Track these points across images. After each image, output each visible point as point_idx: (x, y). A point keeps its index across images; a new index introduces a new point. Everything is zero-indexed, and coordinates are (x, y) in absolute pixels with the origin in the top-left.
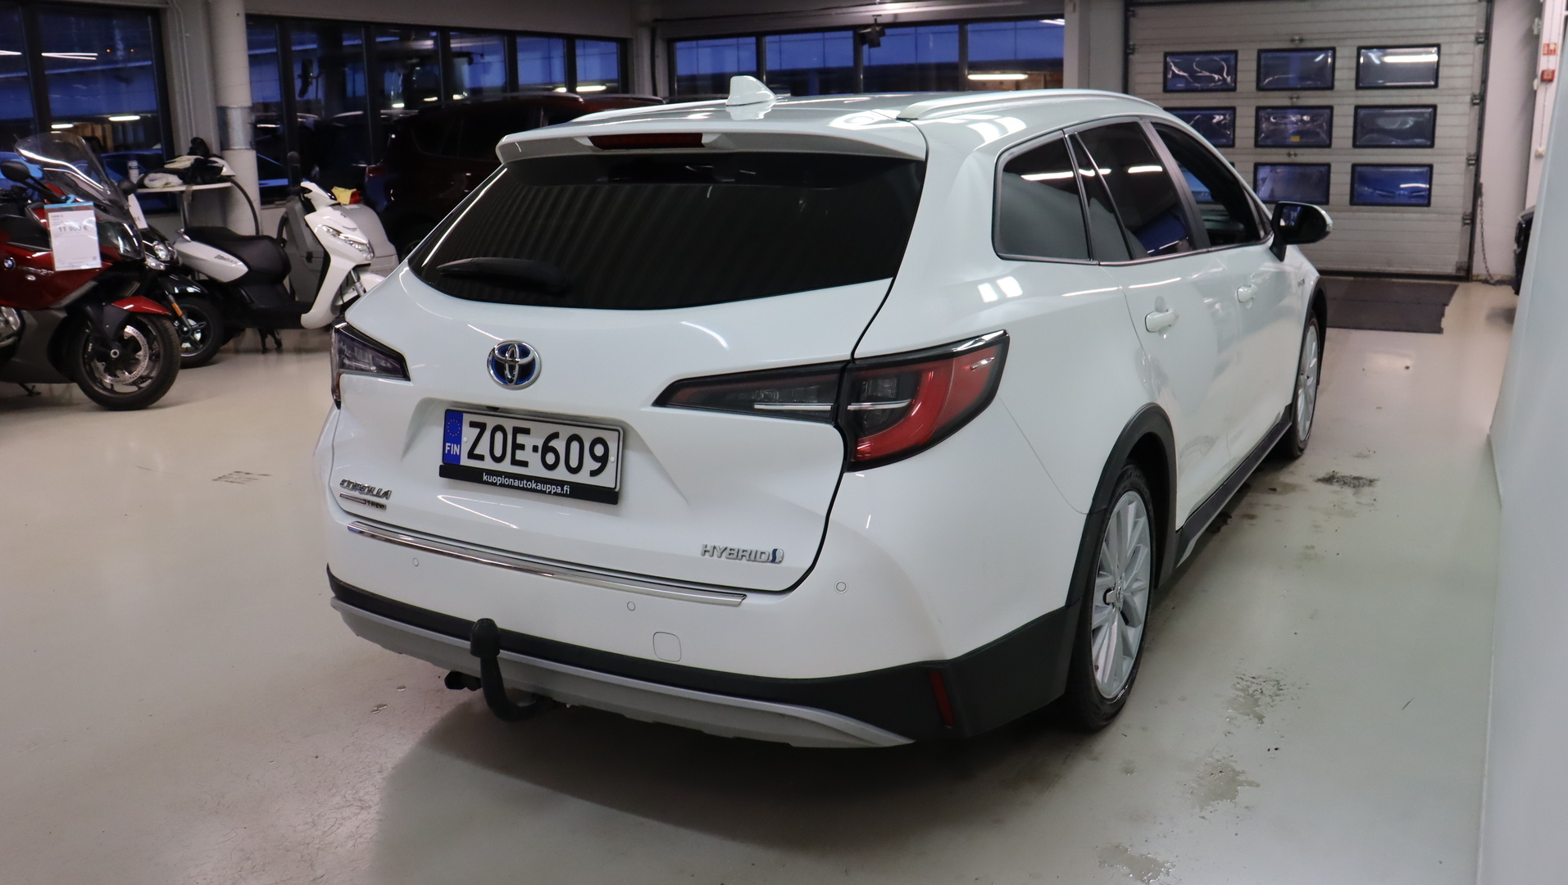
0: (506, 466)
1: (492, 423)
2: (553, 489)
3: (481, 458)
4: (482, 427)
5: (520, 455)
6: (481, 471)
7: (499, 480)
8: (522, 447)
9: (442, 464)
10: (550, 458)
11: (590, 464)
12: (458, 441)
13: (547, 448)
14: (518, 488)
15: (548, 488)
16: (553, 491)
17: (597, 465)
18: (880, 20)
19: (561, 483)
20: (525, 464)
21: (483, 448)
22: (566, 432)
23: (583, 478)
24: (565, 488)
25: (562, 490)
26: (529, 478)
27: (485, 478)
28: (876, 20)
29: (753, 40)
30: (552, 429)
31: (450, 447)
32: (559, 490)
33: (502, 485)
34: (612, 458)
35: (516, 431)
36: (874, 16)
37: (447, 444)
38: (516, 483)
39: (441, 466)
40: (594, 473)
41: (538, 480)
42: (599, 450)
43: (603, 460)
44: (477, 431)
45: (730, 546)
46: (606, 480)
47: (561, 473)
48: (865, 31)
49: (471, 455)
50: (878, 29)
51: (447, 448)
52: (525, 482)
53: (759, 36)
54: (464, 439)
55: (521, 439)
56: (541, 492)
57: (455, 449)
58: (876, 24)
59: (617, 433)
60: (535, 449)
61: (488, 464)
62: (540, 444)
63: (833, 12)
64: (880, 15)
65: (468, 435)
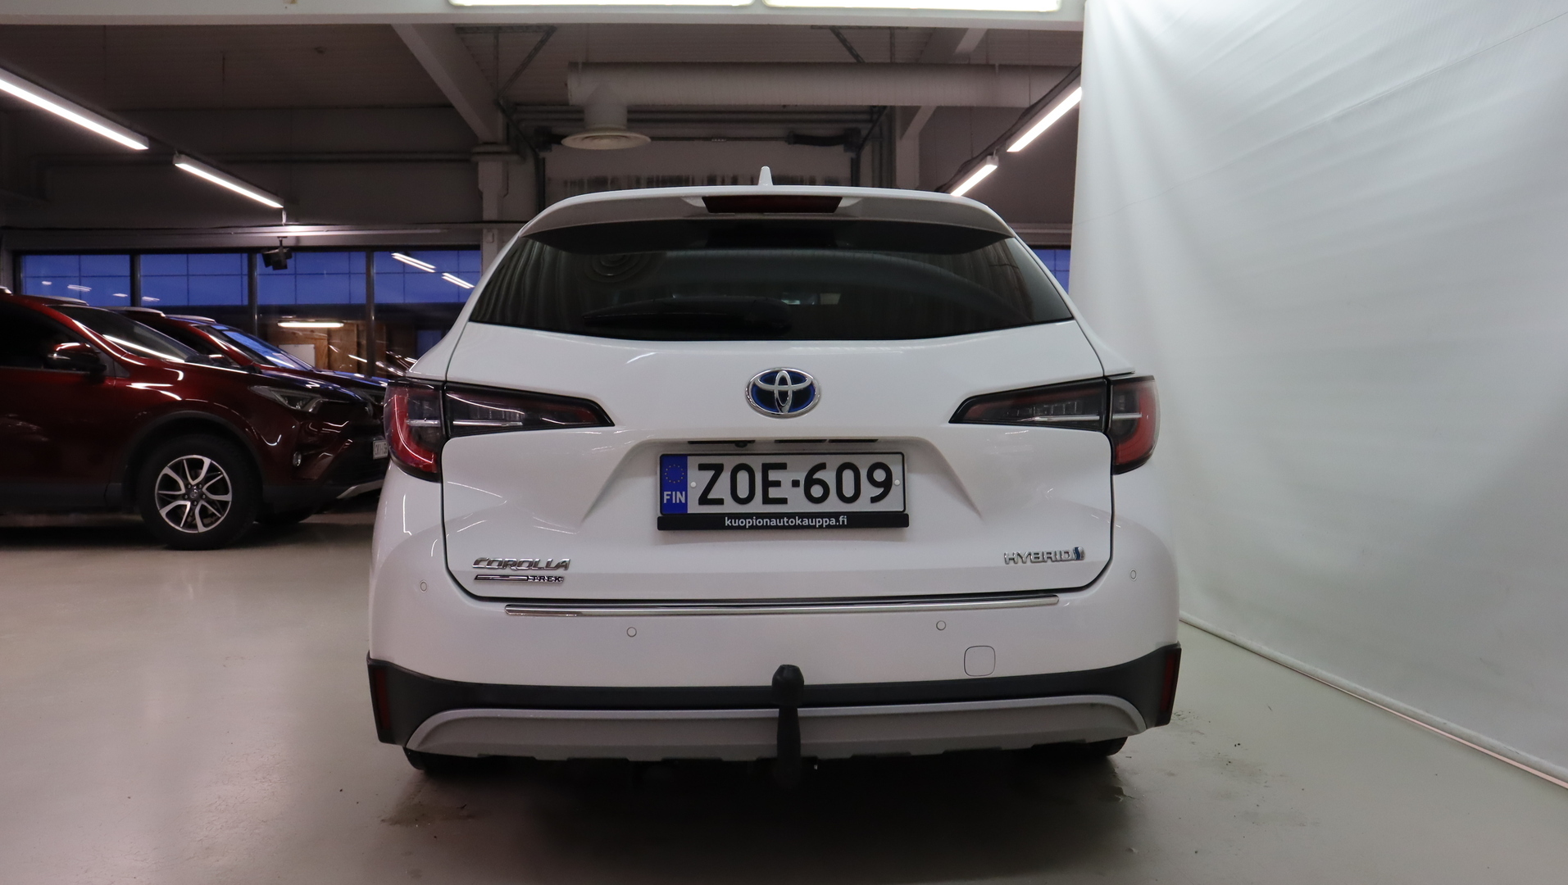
0: (757, 506)
1: (729, 463)
2: (825, 522)
3: (720, 502)
4: (718, 469)
5: (773, 493)
6: (722, 516)
7: (748, 523)
8: (777, 484)
9: (660, 515)
10: (817, 491)
11: (869, 491)
12: (683, 487)
13: (810, 481)
14: (776, 527)
15: (818, 522)
16: (824, 524)
17: (879, 491)
18: (285, 243)
19: (836, 515)
20: (784, 501)
21: (722, 489)
22: (834, 462)
23: (863, 505)
24: (841, 519)
25: (837, 521)
26: (791, 515)
27: (727, 522)
28: (281, 241)
29: (127, 258)
30: (818, 460)
31: (671, 495)
32: (833, 522)
33: (752, 528)
34: (897, 482)
35: (766, 468)
36: (279, 237)
37: (666, 493)
38: (774, 522)
39: (659, 518)
40: (874, 500)
41: (802, 515)
42: (880, 475)
43: (887, 485)
44: (710, 474)
45: (1033, 551)
46: (890, 504)
47: (833, 504)
48: (270, 252)
49: (704, 500)
50: (285, 251)
51: (666, 497)
52: (786, 519)
53: (134, 254)
54: (692, 484)
55: (773, 476)
56: (809, 527)
57: (679, 497)
58: (281, 246)
59: (900, 457)
60: (796, 484)
61: (730, 507)
62: (801, 477)
63: (233, 231)
64: (286, 237)
65: (697, 480)
